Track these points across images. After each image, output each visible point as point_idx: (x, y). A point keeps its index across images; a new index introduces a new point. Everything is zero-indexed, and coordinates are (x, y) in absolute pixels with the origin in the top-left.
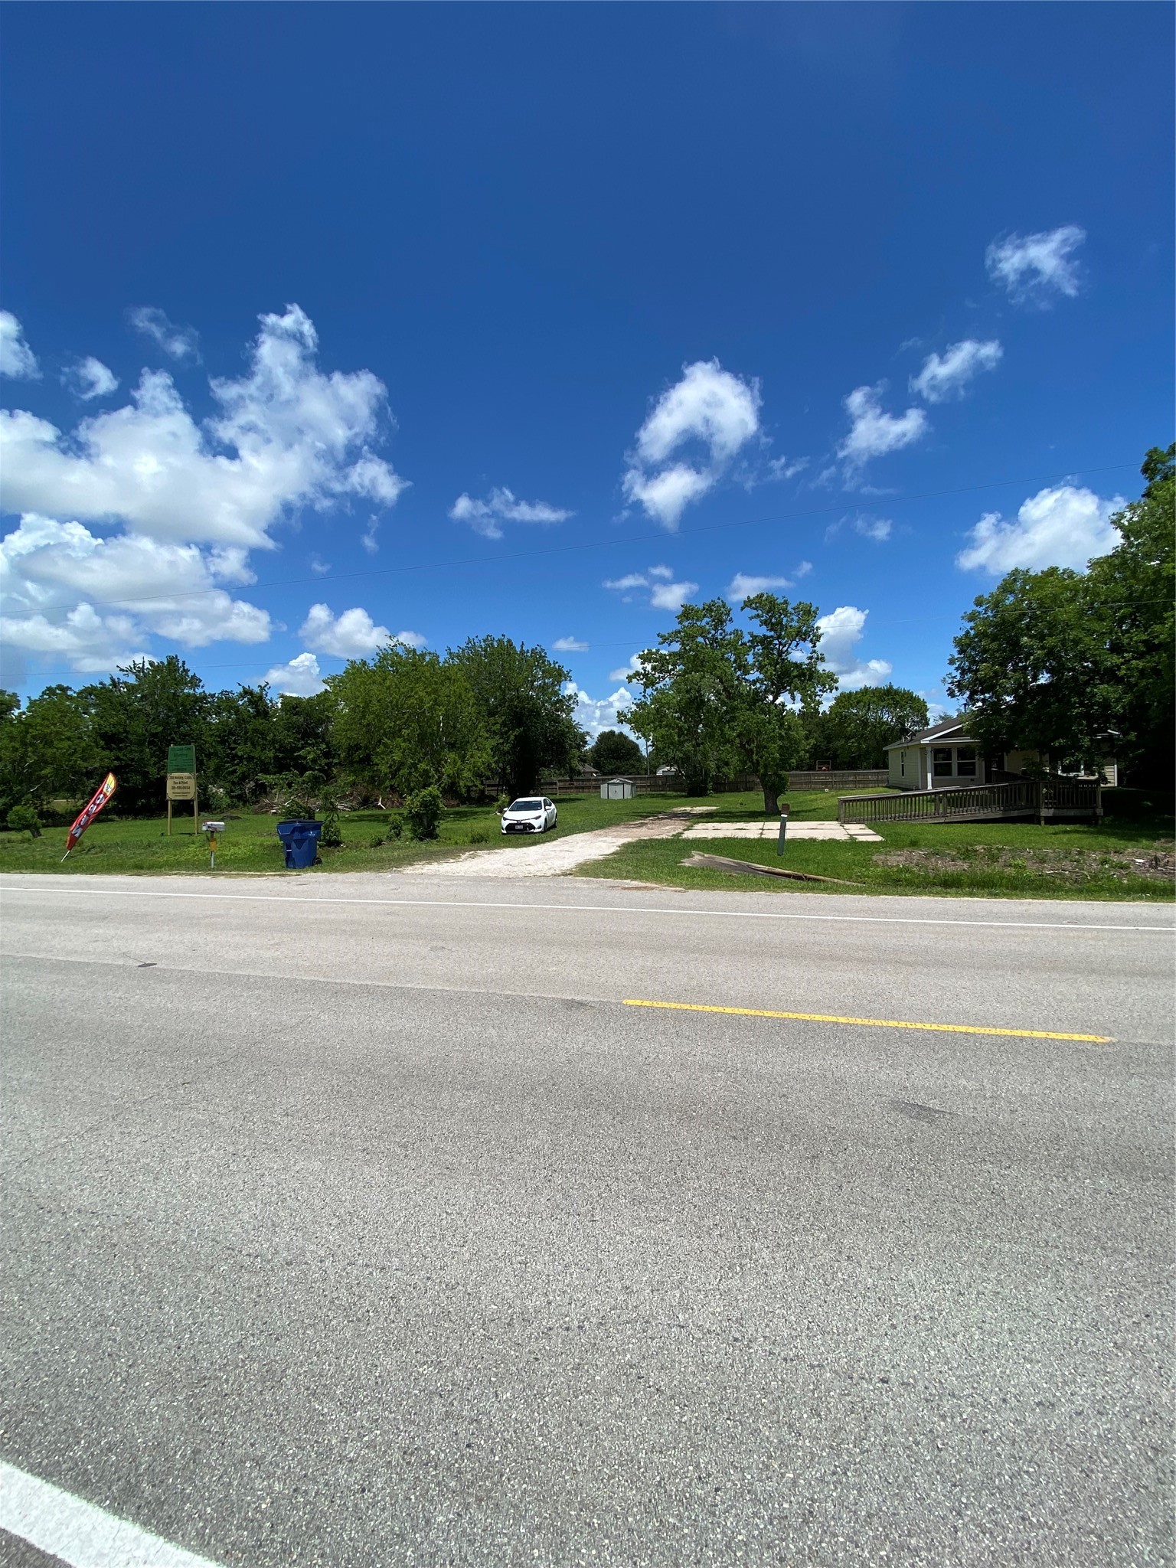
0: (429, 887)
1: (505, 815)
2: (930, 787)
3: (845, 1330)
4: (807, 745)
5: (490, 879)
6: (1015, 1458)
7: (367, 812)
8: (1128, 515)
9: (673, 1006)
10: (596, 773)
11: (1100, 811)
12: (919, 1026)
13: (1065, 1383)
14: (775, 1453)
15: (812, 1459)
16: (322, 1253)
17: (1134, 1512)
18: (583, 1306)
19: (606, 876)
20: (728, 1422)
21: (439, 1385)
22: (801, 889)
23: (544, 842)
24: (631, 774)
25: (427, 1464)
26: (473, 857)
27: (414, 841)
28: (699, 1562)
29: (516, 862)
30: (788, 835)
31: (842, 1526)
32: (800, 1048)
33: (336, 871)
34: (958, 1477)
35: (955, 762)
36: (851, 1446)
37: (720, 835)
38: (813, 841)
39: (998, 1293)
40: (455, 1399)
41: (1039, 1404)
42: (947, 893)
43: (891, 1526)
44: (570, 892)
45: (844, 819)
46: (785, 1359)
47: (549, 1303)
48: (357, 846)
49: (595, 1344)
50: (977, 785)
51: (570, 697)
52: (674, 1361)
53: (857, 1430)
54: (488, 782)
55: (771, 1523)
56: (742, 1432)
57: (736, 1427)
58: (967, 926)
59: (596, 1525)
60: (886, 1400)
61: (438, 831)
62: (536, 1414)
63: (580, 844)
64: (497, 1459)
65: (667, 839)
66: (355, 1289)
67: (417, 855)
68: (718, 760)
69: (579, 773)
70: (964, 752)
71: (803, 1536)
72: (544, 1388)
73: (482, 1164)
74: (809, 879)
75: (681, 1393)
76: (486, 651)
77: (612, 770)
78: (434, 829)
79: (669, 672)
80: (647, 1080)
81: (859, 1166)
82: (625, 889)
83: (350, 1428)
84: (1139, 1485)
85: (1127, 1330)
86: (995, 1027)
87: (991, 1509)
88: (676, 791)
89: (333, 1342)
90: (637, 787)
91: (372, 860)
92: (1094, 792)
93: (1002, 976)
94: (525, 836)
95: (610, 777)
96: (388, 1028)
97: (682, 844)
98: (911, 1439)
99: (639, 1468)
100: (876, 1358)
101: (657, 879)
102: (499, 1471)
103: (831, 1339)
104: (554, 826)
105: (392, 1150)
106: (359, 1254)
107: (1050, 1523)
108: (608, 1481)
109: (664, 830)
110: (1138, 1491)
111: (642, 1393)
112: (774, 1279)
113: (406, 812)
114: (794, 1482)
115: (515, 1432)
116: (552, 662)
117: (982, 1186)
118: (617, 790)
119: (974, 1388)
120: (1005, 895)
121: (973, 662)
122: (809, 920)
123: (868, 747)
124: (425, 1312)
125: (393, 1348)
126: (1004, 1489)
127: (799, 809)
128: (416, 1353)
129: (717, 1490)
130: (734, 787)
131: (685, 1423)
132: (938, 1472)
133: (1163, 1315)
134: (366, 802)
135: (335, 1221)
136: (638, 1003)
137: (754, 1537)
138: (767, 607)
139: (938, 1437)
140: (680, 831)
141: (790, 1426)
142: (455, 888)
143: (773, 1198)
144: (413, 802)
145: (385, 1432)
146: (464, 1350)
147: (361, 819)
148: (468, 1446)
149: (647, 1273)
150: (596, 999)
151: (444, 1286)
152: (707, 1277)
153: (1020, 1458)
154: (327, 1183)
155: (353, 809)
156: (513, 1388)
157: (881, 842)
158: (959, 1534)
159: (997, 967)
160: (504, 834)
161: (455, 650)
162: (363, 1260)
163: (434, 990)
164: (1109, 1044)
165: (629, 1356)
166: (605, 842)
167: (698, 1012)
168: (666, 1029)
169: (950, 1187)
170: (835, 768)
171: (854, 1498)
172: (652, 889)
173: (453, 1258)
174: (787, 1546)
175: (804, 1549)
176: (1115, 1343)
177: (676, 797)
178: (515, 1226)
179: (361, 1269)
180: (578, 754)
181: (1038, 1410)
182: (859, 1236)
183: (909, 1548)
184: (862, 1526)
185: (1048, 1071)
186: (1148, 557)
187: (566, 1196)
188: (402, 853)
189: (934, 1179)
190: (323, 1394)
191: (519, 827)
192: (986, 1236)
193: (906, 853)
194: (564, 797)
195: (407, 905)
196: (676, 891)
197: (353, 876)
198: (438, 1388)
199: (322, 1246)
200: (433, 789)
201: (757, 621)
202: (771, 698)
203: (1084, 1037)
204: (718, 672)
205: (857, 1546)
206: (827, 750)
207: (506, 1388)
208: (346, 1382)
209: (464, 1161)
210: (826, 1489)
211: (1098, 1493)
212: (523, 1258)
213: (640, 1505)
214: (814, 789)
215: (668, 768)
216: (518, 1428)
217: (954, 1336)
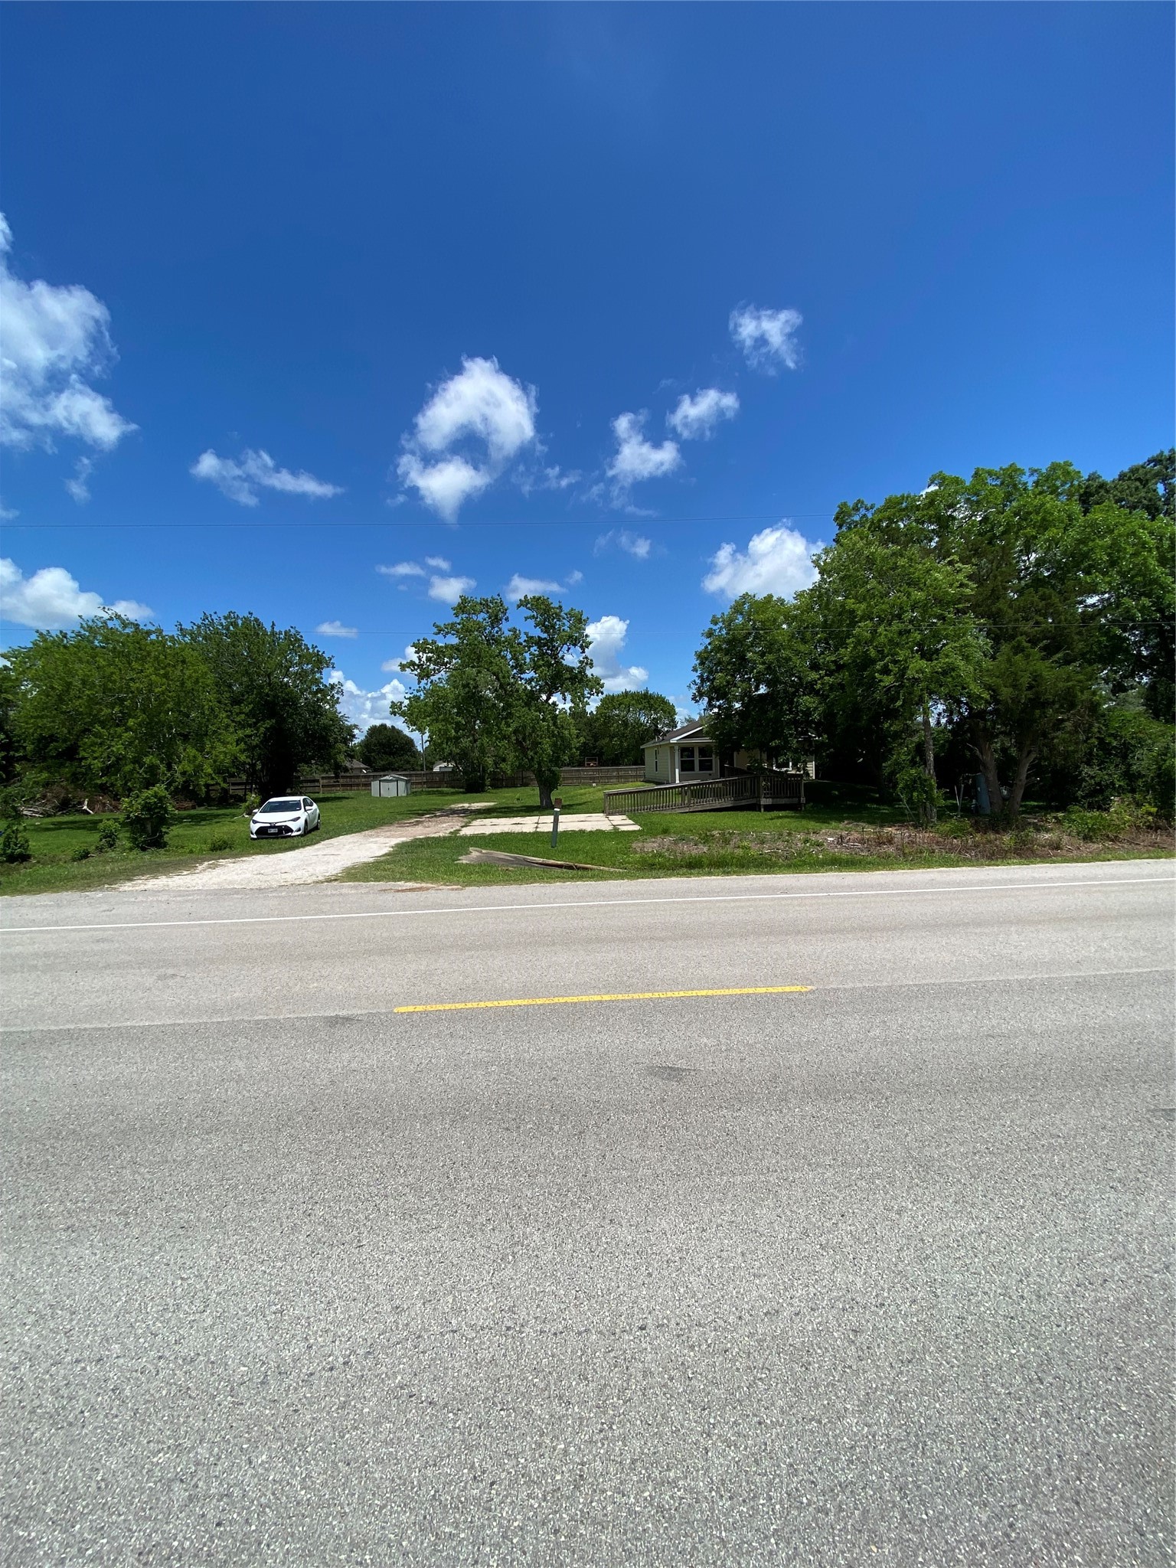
0: (155, 904)
1: (255, 818)
2: (677, 781)
3: (609, 1290)
4: (576, 743)
5: (236, 891)
6: (750, 1369)
7: (66, 819)
8: (824, 557)
9: (447, 1007)
10: (366, 769)
11: (803, 800)
12: (670, 994)
13: (786, 1289)
14: (547, 1429)
15: (581, 1424)
16: (14, 1359)
17: (843, 1391)
18: (349, 1340)
19: (377, 879)
20: (502, 1413)
21: (179, 1470)
22: (572, 879)
23: (303, 847)
24: (405, 770)
25: (169, 1558)
26: (214, 867)
27: (134, 852)
28: (476, 1562)
29: (269, 870)
30: (561, 828)
31: (610, 1480)
32: (569, 1030)
33: (22, 892)
34: (706, 1400)
35: (697, 759)
36: (615, 1399)
37: (498, 830)
38: (582, 832)
39: (733, 1222)
40: (199, 1480)
41: (766, 1314)
42: (691, 874)
43: (652, 1465)
44: (335, 899)
45: (608, 811)
46: (555, 1334)
47: (310, 1347)
48: (53, 860)
49: (363, 1376)
50: (714, 779)
51: (333, 687)
52: (447, 1368)
53: (620, 1382)
54: (233, 780)
55: (545, 1499)
56: (515, 1418)
57: (509, 1415)
58: (706, 901)
59: (368, 1561)
60: (644, 1346)
61: (166, 838)
62: (297, 1468)
63: (347, 847)
64: (253, 1528)
65: (444, 837)
66: (64, 1392)
67: (138, 867)
68: (495, 756)
69: (346, 770)
70: (704, 751)
71: (576, 1502)
72: (306, 1438)
73: (227, 1213)
74: (579, 868)
75: (455, 1399)
76: (228, 629)
77: (384, 765)
78: (161, 836)
79: (445, 664)
80: (419, 1087)
81: (620, 1133)
82: (398, 891)
83: (68, 1545)
84: (845, 1367)
85: (829, 1232)
86: (728, 988)
87: (734, 1422)
88: (453, 787)
89: (37, 1456)
90: (413, 784)
91: (75, 877)
92: (799, 784)
93: (734, 943)
94: (280, 840)
95: (382, 773)
96: (100, 1078)
97: (459, 841)
98: (666, 1376)
99: (413, 1488)
100: (636, 1309)
101: (433, 878)
102: (256, 1541)
103: (597, 1302)
104: (316, 828)
105: (108, 1220)
106: (66, 1351)
107: (781, 1420)
108: (380, 1512)
109: (441, 828)
110: (845, 1372)
111: (414, 1411)
112: (545, 1258)
113: (122, 817)
114: (565, 1452)
115: (274, 1494)
116: (310, 646)
117: (719, 1130)
118: (390, 788)
119: (716, 1313)
120: (735, 873)
121: (711, 672)
122: (578, 907)
123: (628, 745)
124: (157, 1396)
125: (117, 1445)
126: (743, 1400)
127: (571, 803)
128: (148, 1442)
129: (492, 1484)
130: (511, 783)
131: (459, 1428)
132: (689, 1401)
133: (853, 1213)
134: (65, 806)
135: (30, 1319)
136: (411, 1009)
137: (529, 1518)
138: (541, 608)
139: (688, 1367)
140: (458, 828)
141: (561, 1398)
142: (189, 905)
143: (543, 1180)
144: (132, 805)
145: (114, 1538)
146: (209, 1424)
147: (59, 826)
148: (219, 1524)
149: (418, 1286)
150: (364, 1012)
151: (180, 1362)
152: (480, 1273)
153: (755, 1368)
154: (17, 1276)
155: (46, 815)
156: (269, 1448)
157: (639, 831)
158: (710, 1454)
159: (730, 936)
160: (254, 839)
161: (187, 626)
162: (72, 1356)
163: (163, 1026)
164: (812, 992)
165: (399, 1378)
166: (376, 842)
167: (473, 1009)
168: (440, 1031)
169: (694, 1137)
170: (601, 764)
171: (620, 1449)
172: (428, 889)
173: (192, 1327)
174: (561, 1516)
175: (577, 1515)
176: (821, 1245)
177: (453, 794)
178: (269, 1274)
179: (69, 1367)
180: (345, 748)
181: (766, 1320)
182: (620, 1199)
183: (668, 1482)
184: (627, 1475)
185: (768, 1021)
186: (836, 592)
187: (329, 1227)
188: (117, 866)
189: (682, 1132)
190: (29, 1517)
191: (273, 831)
192: (723, 1174)
193: (659, 840)
194: (329, 795)
195: (125, 929)
196: (453, 890)
197: (45, 899)
198: (178, 1473)
199: (15, 1351)
200: (160, 789)
201: (532, 622)
202: (544, 697)
203: (793, 989)
204: (495, 669)
205: (623, 1495)
206: (595, 748)
207: (261, 1451)
208: (58, 1497)
209: (204, 1215)
210: (594, 1449)
211: (815, 1382)
212: (279, 1306)
213: (415, 1526)
214: (584, 784)
215: (446, 764)
216: (276, 1489)
217: (699, 1270)
